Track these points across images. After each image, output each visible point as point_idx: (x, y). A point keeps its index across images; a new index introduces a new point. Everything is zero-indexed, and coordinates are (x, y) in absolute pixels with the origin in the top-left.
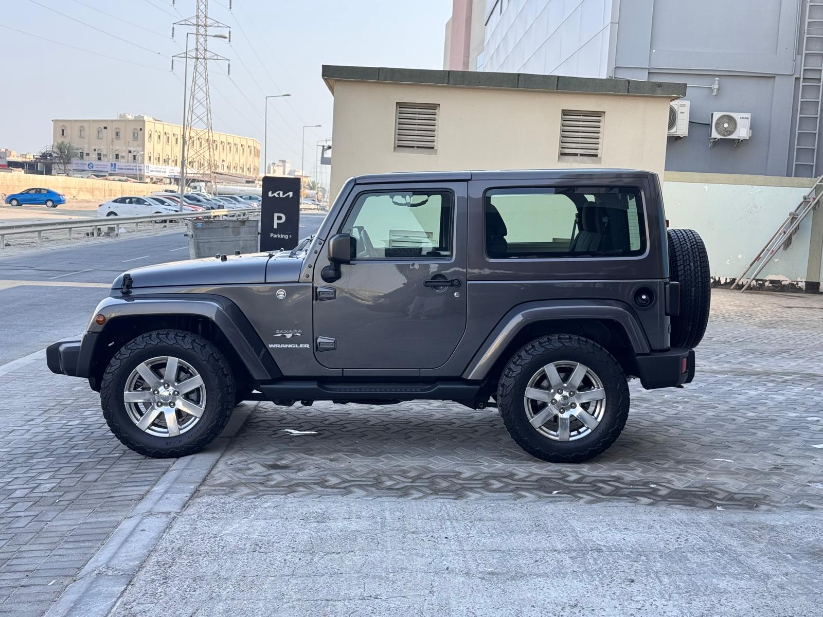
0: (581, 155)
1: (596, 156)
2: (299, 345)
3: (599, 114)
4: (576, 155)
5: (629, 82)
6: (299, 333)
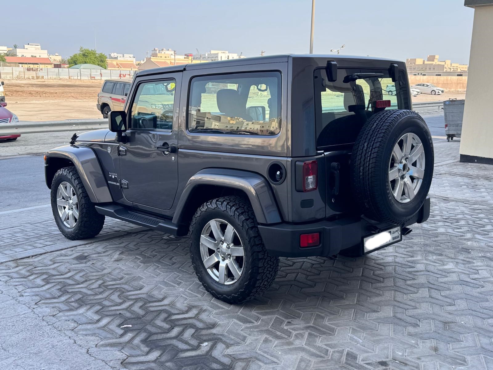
2: (117, 184)
6: (116, 175)
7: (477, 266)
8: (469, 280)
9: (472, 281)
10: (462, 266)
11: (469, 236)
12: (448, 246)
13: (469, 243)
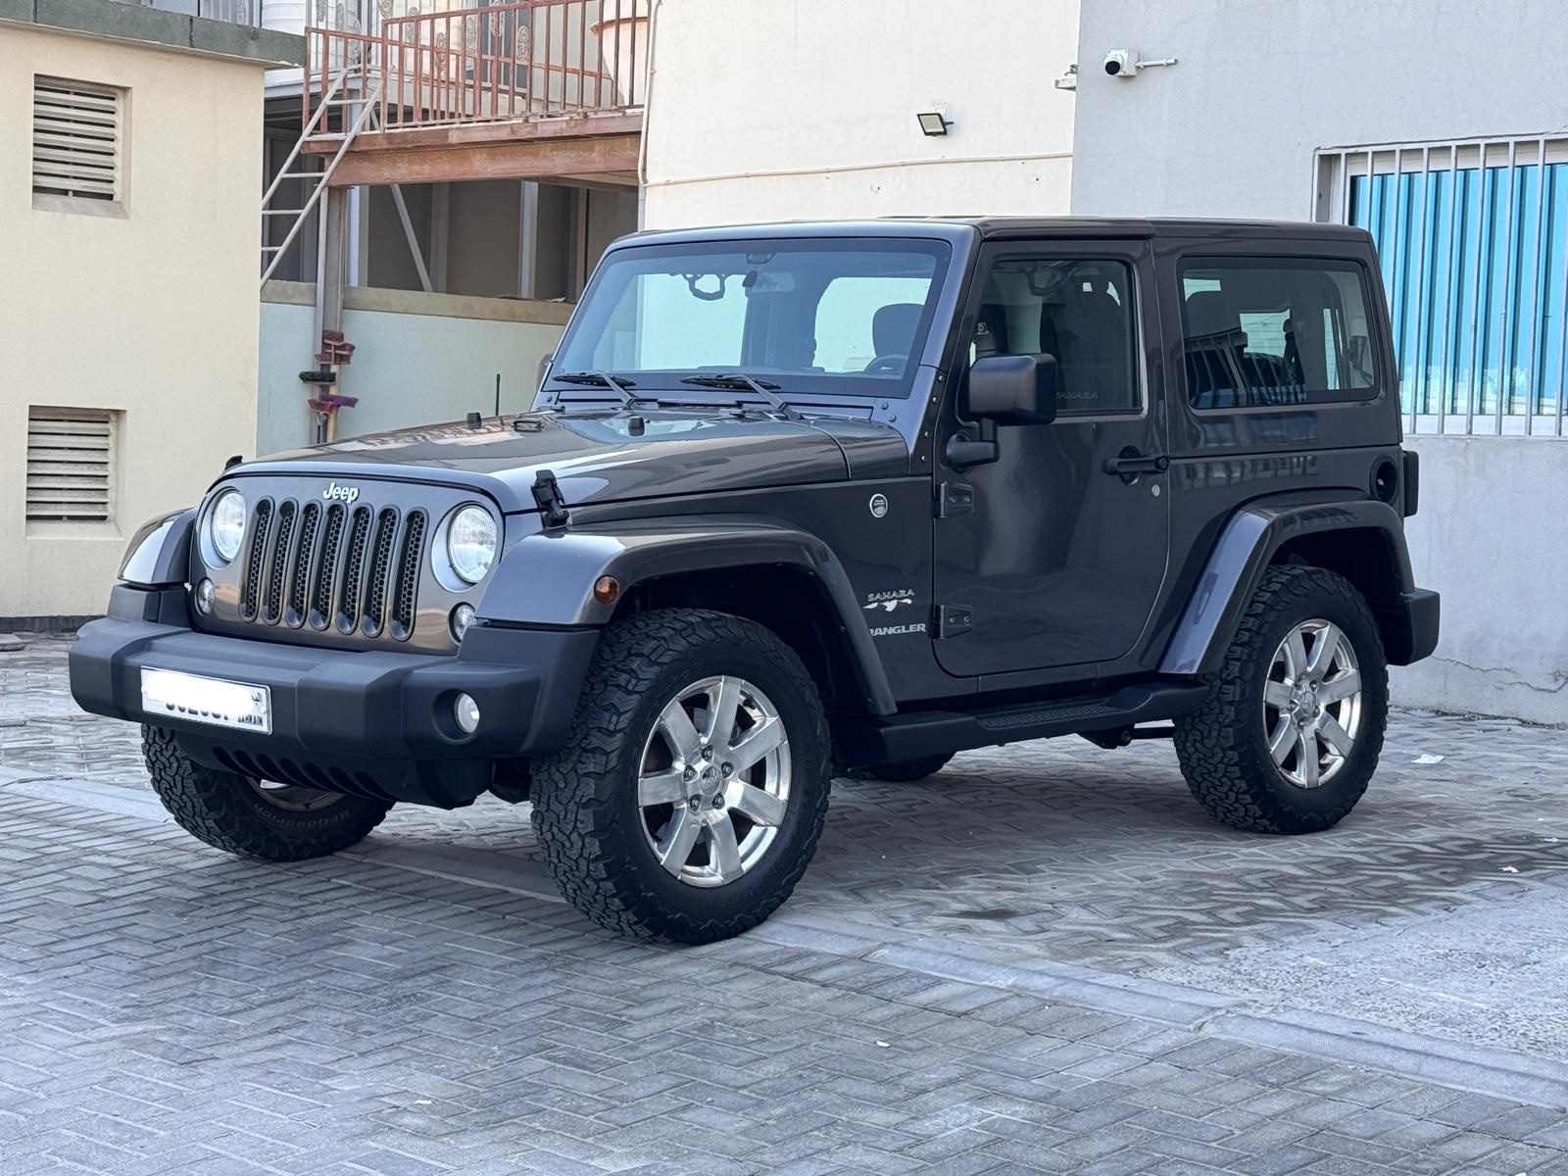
0: (76, 193)
1: (110, 197)
2: (907, 629)
3: (108, 92)
4: (65, 192)
5: (191, 20)
6: (910, 597)
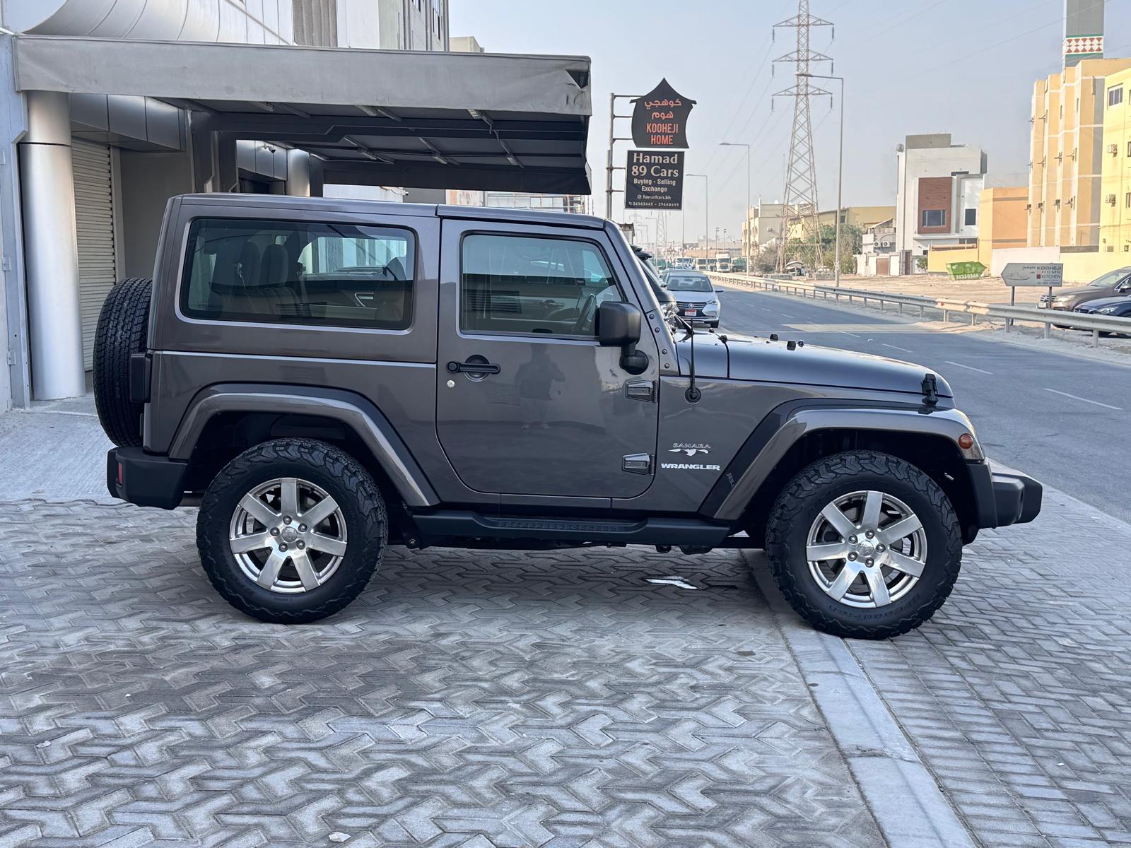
7: (12, 648)
8: (27, 622)
9: (21, 621)
10: (46, 644)
11: (40, 724)
12: (93, 680)
13: (37, 700)
